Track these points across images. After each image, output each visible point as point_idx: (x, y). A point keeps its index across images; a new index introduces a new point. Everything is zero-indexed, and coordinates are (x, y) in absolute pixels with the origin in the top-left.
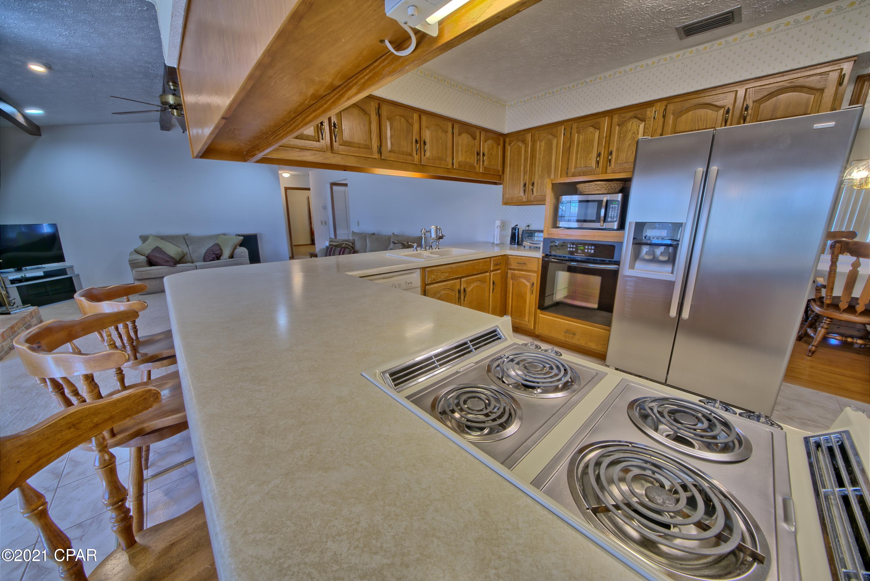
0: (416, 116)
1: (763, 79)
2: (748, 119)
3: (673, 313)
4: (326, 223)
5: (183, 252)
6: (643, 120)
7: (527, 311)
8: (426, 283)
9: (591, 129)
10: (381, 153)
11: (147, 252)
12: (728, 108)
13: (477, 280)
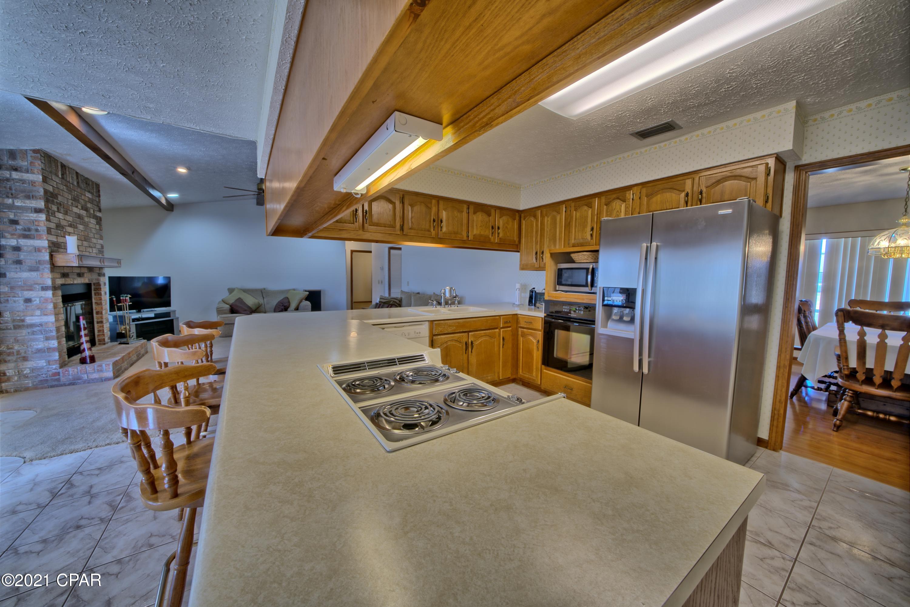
0: (434, 202)
1: (711, 169)
2: (704, 201)
3: (636, 368)
4: (382, 282)
5: (259, 303)
6: (624, 201)
7: (534, 367)
8: (434, 334)
9: (586, 208)
10: (403, 230)
11: (232, 301)
12: (688, 192)
13: (486, 335)
